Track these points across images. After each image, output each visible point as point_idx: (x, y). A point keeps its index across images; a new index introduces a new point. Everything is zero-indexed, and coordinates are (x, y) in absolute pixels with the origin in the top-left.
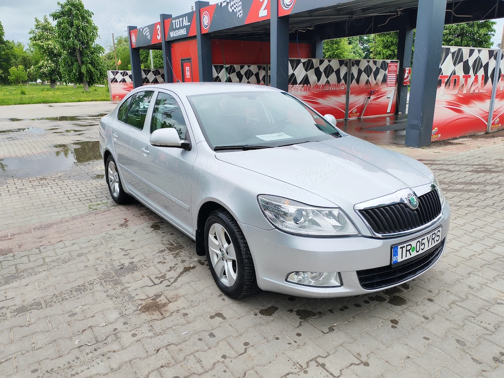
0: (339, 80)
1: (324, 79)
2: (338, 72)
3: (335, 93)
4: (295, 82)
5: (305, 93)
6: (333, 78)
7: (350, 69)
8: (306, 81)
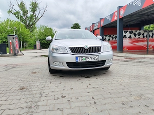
0: (144, 37)
1: (137, 37)
2: (143, 34)
3: (142, 41)
4: (126, 38)
5: (130, 41)
6: (141, 36)
7: (148, 33)
8: (130, 37)
